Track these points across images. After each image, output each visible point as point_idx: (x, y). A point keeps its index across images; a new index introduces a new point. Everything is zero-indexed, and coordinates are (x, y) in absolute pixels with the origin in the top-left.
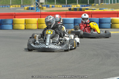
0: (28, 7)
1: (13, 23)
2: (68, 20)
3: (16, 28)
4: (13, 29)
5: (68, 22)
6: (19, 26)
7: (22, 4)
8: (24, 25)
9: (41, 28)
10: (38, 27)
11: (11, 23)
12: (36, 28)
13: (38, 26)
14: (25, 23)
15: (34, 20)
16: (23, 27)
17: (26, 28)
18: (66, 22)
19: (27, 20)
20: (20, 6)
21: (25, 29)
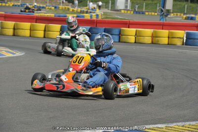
0: (188, 16)
1: (120, 34)
2: (194, 34)
3: (124, 41)
4: (119, 41)
5: (193, 37)
6: (128, 38)
7: (185, 12)
8: (134, 37)
9: (156, 43)
10: (152, 41)
11: (117, 33)
12: (150, 42)
13: (152, 39)
14: (136, 35)
15: (149, 32)
16: (132, 39)
17: (137, 41)
18: (190, 37)
19: (139, 31)
20: (182, 14)
21: (135, 42)
